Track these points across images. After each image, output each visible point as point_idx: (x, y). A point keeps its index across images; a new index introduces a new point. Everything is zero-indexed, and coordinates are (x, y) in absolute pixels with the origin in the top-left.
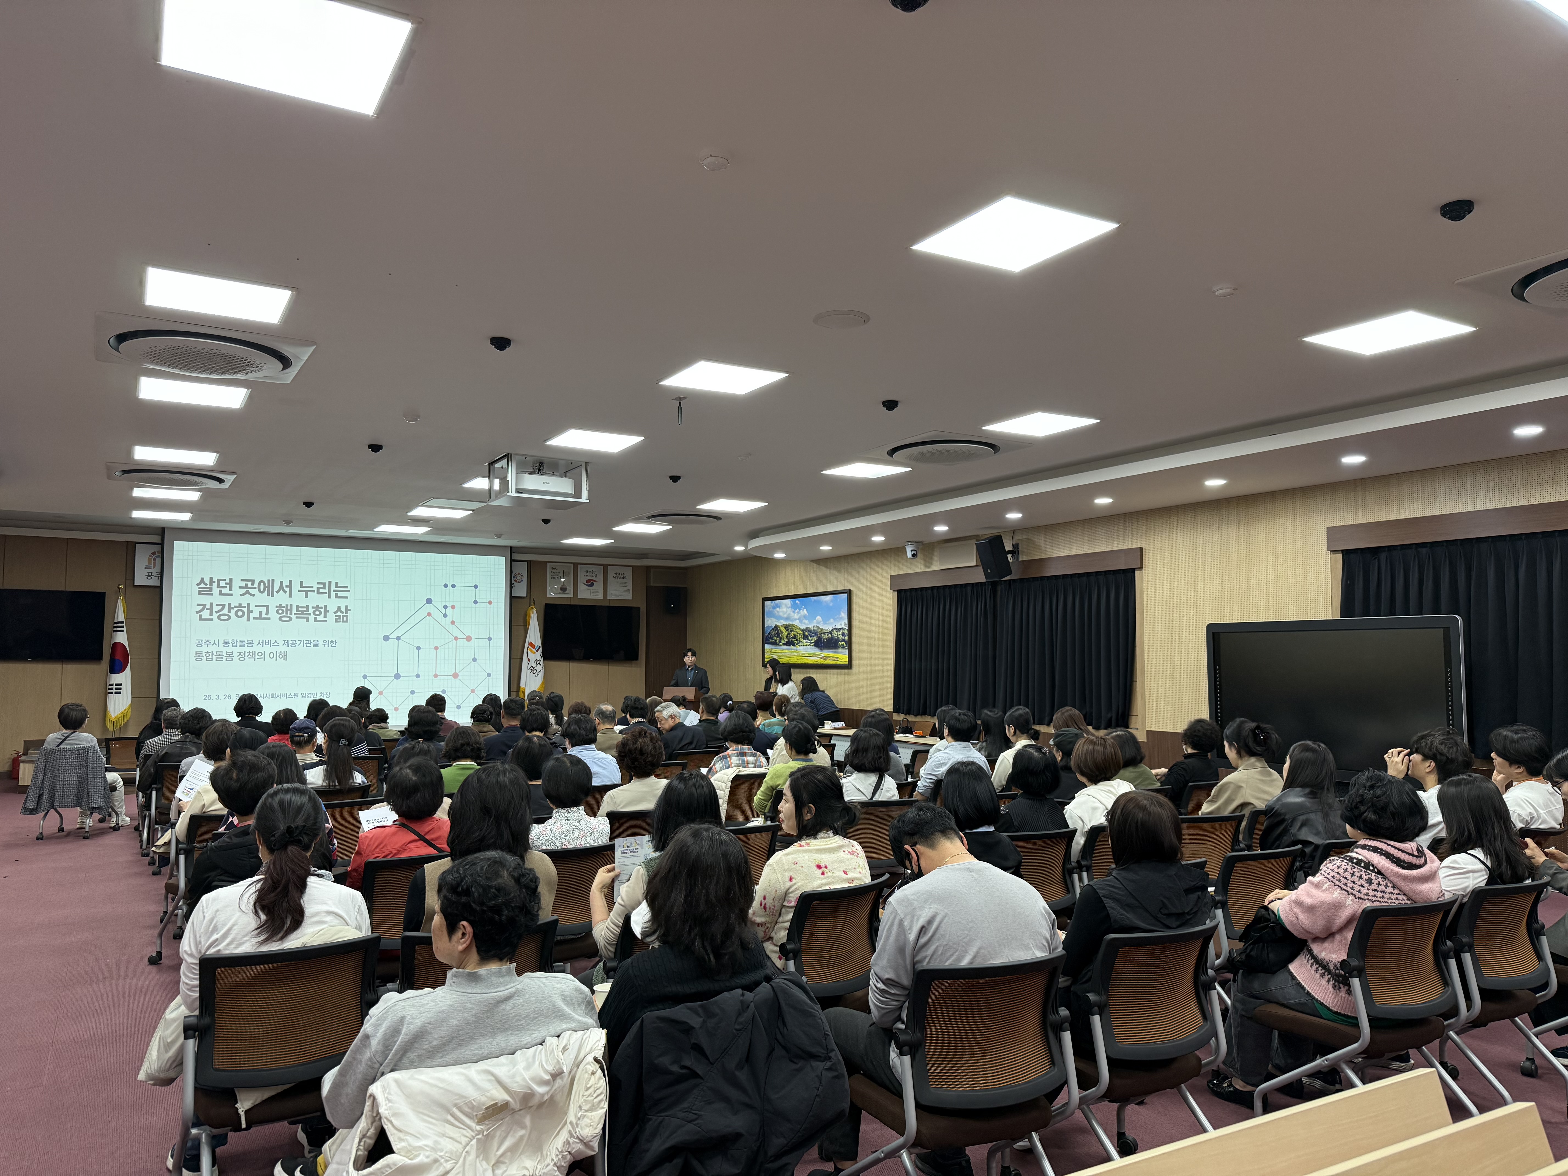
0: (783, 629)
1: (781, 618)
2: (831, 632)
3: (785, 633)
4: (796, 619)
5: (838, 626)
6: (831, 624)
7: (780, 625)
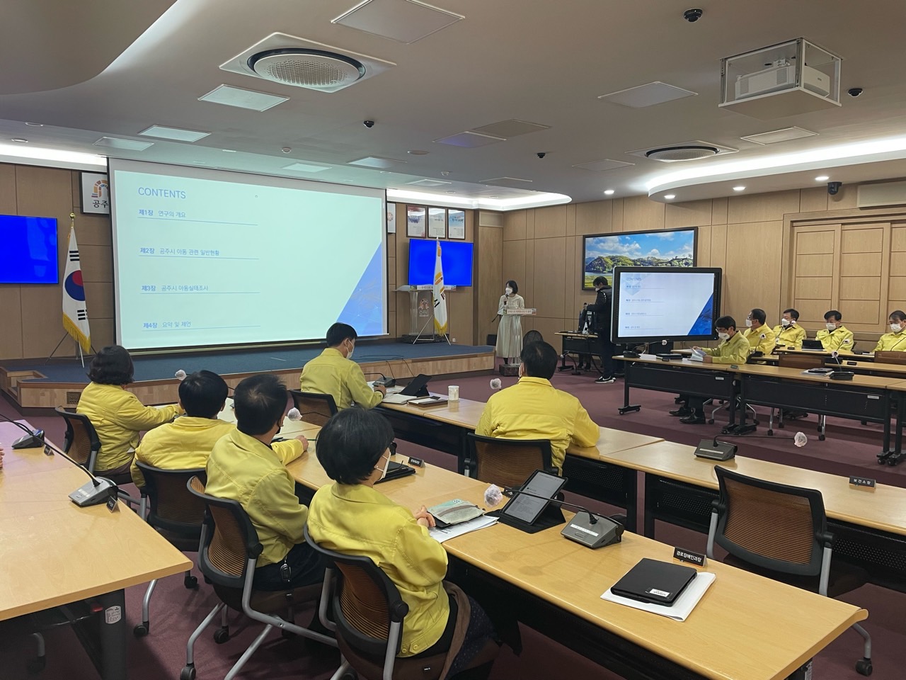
0: (608, 260)
1: (606, 251)
2: (670, 262)
3: (611, 263)
4: (625, 252)
5: (680, 257)
6: (672, 255)
7: (604, 256)
